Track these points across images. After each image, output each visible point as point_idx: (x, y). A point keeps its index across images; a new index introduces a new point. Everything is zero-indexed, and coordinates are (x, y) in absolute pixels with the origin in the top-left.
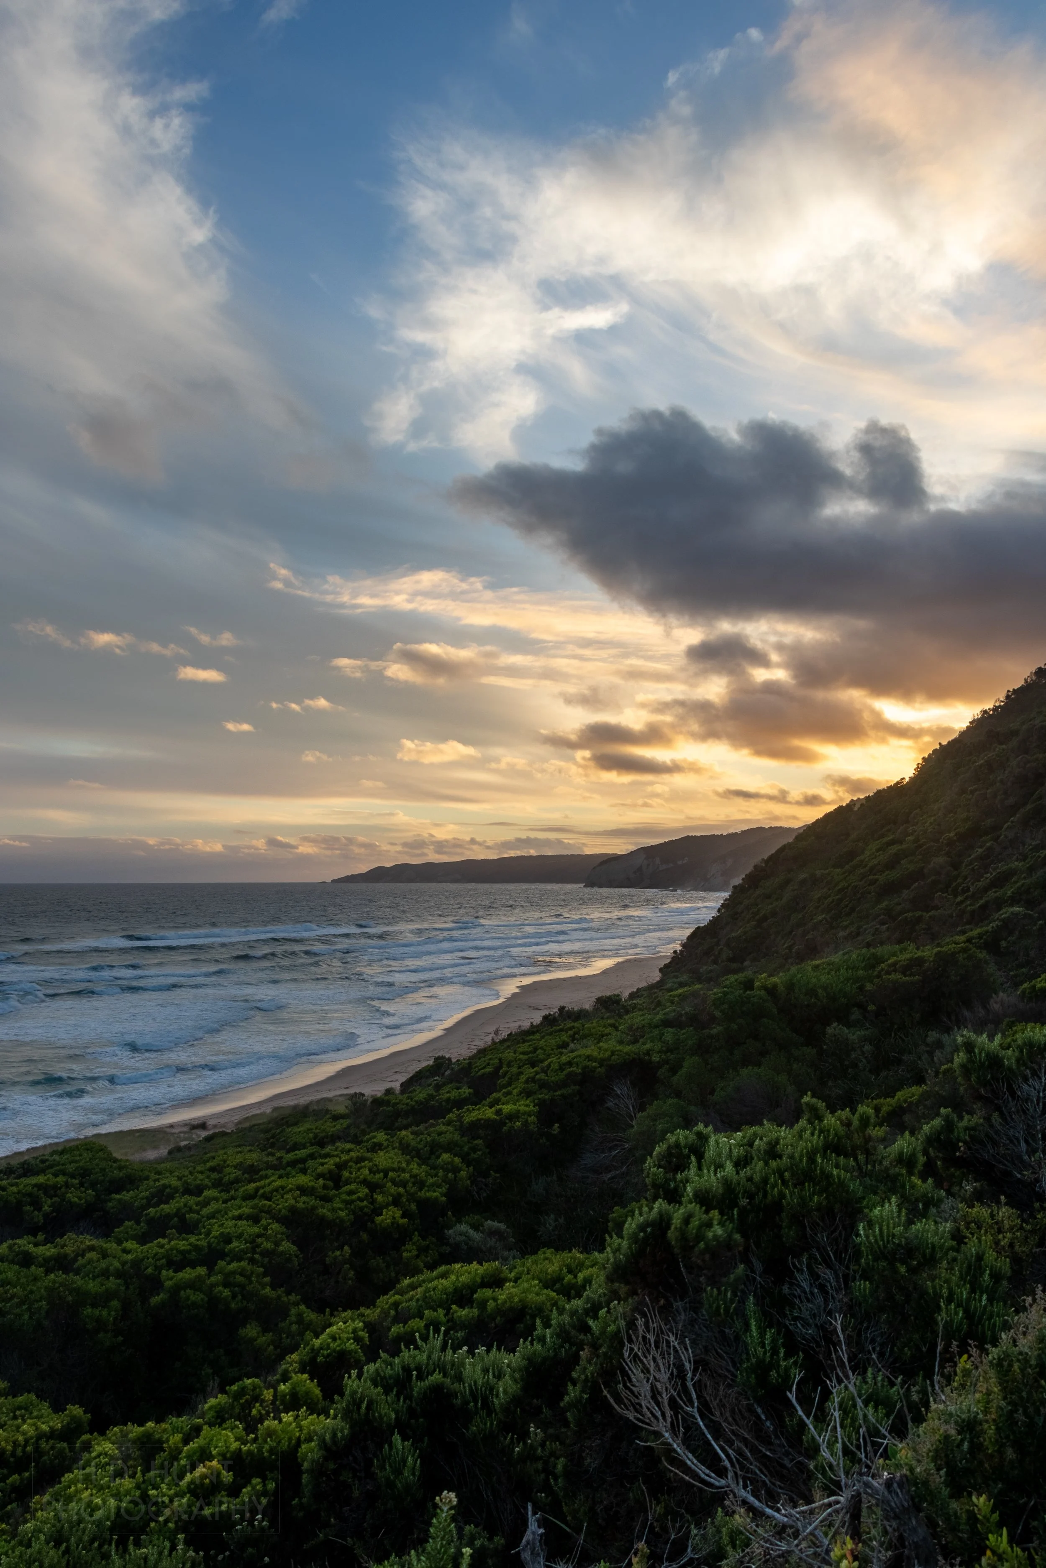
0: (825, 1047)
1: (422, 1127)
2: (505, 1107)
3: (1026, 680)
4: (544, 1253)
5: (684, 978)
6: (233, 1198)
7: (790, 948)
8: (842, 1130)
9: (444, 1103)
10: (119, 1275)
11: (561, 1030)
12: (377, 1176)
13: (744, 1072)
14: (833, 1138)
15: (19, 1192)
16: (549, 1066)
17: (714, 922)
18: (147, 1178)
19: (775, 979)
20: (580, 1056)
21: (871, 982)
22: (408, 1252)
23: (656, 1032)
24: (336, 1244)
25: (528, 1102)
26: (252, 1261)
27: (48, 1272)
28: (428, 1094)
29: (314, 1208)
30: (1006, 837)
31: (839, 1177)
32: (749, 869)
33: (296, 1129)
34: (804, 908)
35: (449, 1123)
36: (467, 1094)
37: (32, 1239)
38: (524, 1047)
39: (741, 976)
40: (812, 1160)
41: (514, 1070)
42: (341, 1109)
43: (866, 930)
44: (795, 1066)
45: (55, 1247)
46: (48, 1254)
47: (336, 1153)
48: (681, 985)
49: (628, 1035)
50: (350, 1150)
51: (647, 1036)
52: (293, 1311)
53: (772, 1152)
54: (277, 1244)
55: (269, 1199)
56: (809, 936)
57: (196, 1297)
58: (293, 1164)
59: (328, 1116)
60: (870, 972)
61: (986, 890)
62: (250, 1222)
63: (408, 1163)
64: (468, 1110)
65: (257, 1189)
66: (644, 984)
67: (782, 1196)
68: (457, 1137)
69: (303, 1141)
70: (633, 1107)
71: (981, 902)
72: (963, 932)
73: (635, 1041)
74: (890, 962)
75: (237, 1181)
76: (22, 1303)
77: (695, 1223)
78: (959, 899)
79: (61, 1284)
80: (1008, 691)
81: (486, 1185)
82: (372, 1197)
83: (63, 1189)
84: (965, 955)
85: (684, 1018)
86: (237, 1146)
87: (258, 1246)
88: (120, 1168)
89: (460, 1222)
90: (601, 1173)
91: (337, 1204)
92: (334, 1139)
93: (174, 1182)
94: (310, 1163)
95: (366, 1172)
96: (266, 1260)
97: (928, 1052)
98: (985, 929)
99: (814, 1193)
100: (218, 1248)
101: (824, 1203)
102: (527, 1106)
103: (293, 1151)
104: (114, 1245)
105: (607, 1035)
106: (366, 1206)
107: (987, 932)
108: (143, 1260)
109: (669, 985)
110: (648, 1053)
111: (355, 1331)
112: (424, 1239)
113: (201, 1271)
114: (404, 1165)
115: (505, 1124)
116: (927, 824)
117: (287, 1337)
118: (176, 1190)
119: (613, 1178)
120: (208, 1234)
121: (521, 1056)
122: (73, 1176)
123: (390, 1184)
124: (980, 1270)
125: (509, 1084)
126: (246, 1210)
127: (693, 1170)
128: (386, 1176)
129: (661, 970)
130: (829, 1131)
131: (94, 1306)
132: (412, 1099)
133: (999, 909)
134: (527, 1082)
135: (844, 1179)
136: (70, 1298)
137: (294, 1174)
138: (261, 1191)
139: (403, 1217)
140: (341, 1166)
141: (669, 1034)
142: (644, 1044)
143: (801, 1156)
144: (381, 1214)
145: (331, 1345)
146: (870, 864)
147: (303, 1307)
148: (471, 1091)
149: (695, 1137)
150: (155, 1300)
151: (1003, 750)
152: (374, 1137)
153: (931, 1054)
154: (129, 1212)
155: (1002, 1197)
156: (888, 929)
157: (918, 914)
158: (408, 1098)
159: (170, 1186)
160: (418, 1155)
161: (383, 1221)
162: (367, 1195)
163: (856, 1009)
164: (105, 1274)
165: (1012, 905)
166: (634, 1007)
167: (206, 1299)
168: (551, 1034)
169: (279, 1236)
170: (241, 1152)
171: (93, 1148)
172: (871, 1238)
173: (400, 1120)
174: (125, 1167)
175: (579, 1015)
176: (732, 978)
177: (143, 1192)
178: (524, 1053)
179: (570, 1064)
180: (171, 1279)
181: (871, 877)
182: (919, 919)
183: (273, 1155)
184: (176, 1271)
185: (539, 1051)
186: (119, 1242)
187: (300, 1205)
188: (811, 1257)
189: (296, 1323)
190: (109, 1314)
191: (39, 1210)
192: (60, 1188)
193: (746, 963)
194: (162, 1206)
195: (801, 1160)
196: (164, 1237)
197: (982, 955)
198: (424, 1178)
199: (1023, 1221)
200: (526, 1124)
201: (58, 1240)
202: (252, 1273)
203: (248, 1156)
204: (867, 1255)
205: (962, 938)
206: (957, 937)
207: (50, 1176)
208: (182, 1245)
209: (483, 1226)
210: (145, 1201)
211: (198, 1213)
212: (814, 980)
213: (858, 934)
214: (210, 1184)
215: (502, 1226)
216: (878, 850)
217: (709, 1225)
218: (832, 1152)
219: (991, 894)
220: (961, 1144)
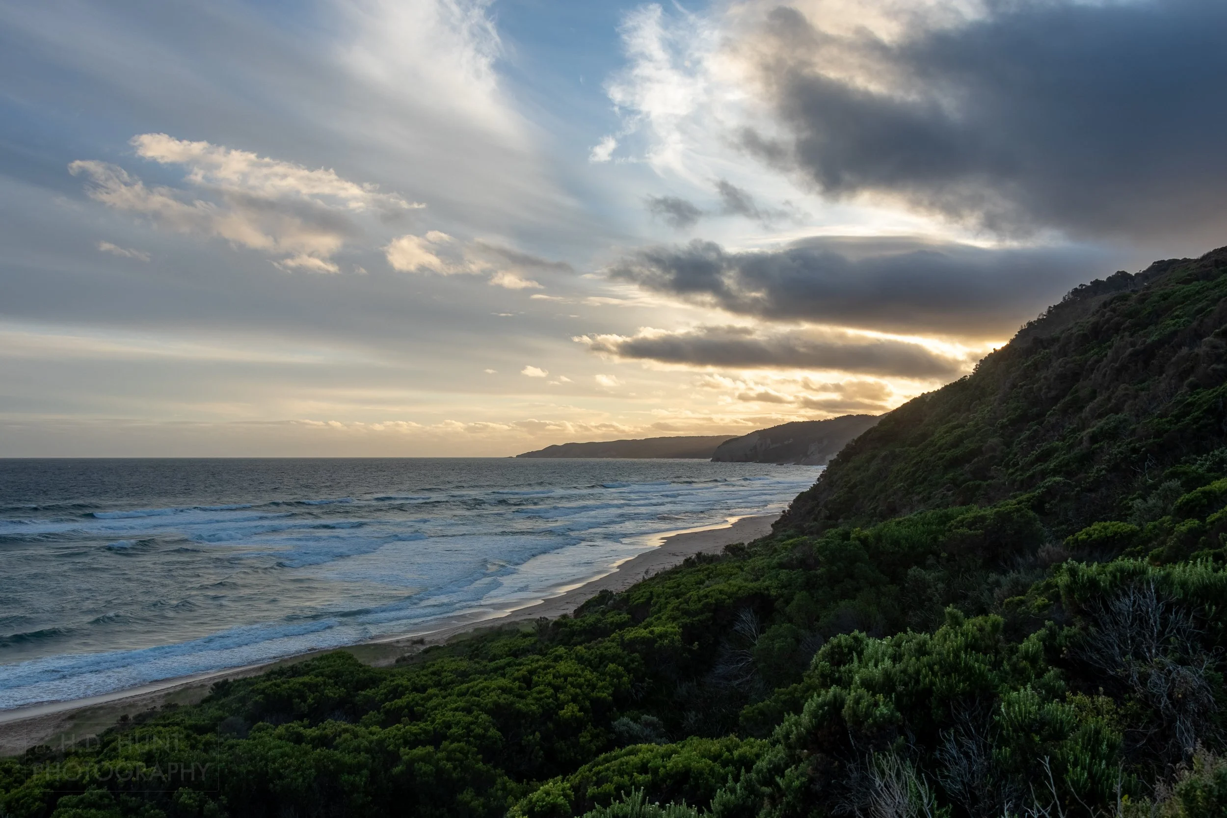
0: (906, 585)
1: (593, 643)
2: (656, 628)
3: (1064, 298)
4: (692, 740)
5: (791, 532)
6: (450, 695)
7: (875, 509)
8: (978, 634)
9: (608, 626)
10: (367, 750)
11: (699, 570)
12: (559, 680)
13: (843, 603)
14: (971, 640)
15: (290, 688)
16: (690, 598)
17: (815, 488)
18: (385, 679)
19: (866, 532)
20: (714, 590)
21: (944, 535)
22: (584, 738)
23: (774, 572)
24: (529, 731)
25: (674, 625)
26: (468, 742)
27: (315, 748)
28: (597, 619)
29: (512, 703)
30: (1049, 422)
31: (979, 669)
32: (842, 447)
33: (495, 644)
34: (886, 477)
35: (613, 641)
36: (626, 619)
37: (300, 722)
38: (669, 583)
39: (840, 530)
40: (957, 656)
41: (663, 600)
42: (529, 629)
43: (935, 495)
44: (883, 599)
45: (318, 729)
46: (314, 734)
47: (527, 662)
48: (790, 537)
49: (751, 574)
50: (538, 660)
51: (766, 575)
52: (499, 781)
53: (922, 650)
54: (486, 730)
55: (478, 696)
56: (890, 500)
57: (427, 768)
58: (495, 670)
59: (519, 635)
60: (942, 527)
61: (1032, 464)
62: (465, 713)
63: (583, 670)
64: (628, 630)
65: (468, 689)
66: (759, 537)
67: (932, 684)
68: (619, 651)
69: (500, 653)
70: (756, 630)
71: (1031, 472)
72: (1015, 497)
73: (757, 579)
74: (958, 519)
75: (452, 682)
76: (297, 770)
77: (864, 704)
78: (1011, 471)
79: (325, 757)
80: (1050, 307)
81: (642, 688)
82: (556, 695)
83: (322, 687)
84: (1019, 514)
85: (795, 562)
86: (451, 656)
87: (472, 731)
88: (365, 672)
89: (623, 716)
90: (731, 680)
91: (530, 700)
92: (525, 652)
93: (405, 682)
94: (508, 669)
95: (550, 677)
96: (478, 742)
97: (988, 589)
98: (1032, 494)
99: (959, 682)
100: (441, 731)
101: (968, 689)
102: (673, 628)
103: (495, 660)
104: (363, 729)
105: (735, 574)
106: (551, 703)
107: (1034, 496)
108: (385, 739)
109: (779, 537)
110: (767, 588)
111: (563, 790)
112: (595, 728)
113: (430, 748)
114: (580, 672)
115: (656, 642)
116: (986, 412)
117: (494, 800)
118: (407, 688)
119: (740, 684)
120: (433, 722)
121: (668, 590)
122: (329, 677)
123: (569, 686)
124: (1098, 742)
125: (659, 611)
126: (462, 704)
127: (856, 663)
128: (566, 680)
129: (772, 525)
130: (967, 634)
131: (349, 773)
132: (584, 622)
133: (1043, 478)
134: (672, 610)
135: (984, 671)
136: (332, 767)
137: (495, 677)
138: (471, 690)
139: (580, 711)
140: (532, 672)
141: (784, 574)
142: (764, 581)
143: (948, 652)
144: (563, 709)
145: (546, 799)
146: (939, 444)
147: (506, 778)
148: (629, 616)
149: (852, 640)
150: (397, 770)
151: (1047, 353)
152: (556, 651)
153: (991, 591)
154: (372, 705)
155: (1101, 689)
156: (953, 494)
157: (978, 482)
158: (581, 621)
159: (402, 685)
160: (590, 664)
161: (565, 714)
162: (552, 694)
163: (931, 555)
164: (357, 750)
165: (1054, 476)
166: (755, 553)
167: (434, 770)
168: (691, 573)
169: (487, 724)
170: (454, 661)
171: (343, 656)
172: (1012, 714)
173: (575, 638)
174: (368, 671)
175: (712, 559)
176: (833, 531)
177: (382, 689)
178: (670, 588)
179: (706, 596)
180: (408, 754)
181: (939, 454)
182: (979, 487)
183: (478, 663)
184: (410, 749)
185: (682, 586)
186: (367, 727)
187: (501, 701)
188: (957, 731)
189: (501, 790)
190: (361, 780)
191: (305, 701)
192: (320, 686)
193: (840, 521)
194: (396, 700)
195: (948, 656)
196: (399, 722)
197: (1031, 514)
198: (595, 682)
199: (1118, 706)
200: (673, 640)
201: (321, 723)
202: (468, 752)
203: (460, 663)
204: (1007, 727)
205: (1014, 501)
206: (1010, 501)
207: (313, 677)
208: (414, 729)
209: (640, 719)
210: (383, 696)
211: (423, 706)
212: (896, 533)
213: (929, 498)
214: (432, 684)
215: (655, 719)
216: (946, 432)
217: (876, 705)
218: (972, 650)
219: (1039, 467)
220: (1064, 648)
